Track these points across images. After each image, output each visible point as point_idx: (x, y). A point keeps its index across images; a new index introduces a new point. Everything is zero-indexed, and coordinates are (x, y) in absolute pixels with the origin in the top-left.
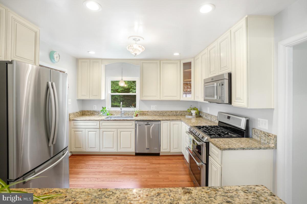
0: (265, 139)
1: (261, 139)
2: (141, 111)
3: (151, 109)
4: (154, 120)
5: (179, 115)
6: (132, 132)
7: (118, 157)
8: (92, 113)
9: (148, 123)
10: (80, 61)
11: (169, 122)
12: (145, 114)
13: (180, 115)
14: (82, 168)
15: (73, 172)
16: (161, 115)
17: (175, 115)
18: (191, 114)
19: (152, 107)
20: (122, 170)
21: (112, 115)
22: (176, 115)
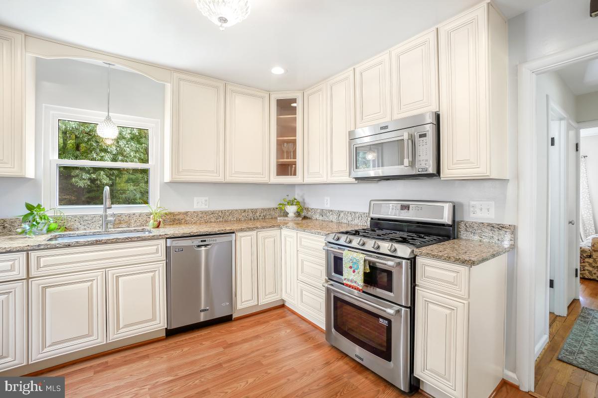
0: (492, 235)
1: (484, 237)
3: (195, 207)
4: (218, 231)
5: (261, 218)
6: (156, 274)
9: (205, 241)
12: (179, 220)
17: (252, 218)
18: (286, 214)
19: (198, 203)
21: (66, 229)
22: (254, 219)
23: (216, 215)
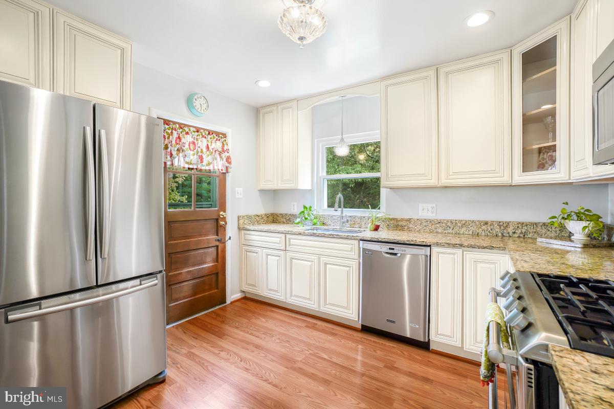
2: (391, 217)
3: (420, 214)
4: (408, 241)
5: (516, 235)
6: (351, 269)
7: (319, 323)
8: (288, 219)
9: (393, 249)
10: (262, 111)
11: (459, 252)
12: (402, 226)
13: (519, 237)
14: (237, 328)
15: (217, 330)
16: (450, 231)
17: (500, 234)
18: (569, 237)
19: (423, 210)
20: (303, 357)
21: (324, 224)
22: (503, 236)
23: (444, 224)
